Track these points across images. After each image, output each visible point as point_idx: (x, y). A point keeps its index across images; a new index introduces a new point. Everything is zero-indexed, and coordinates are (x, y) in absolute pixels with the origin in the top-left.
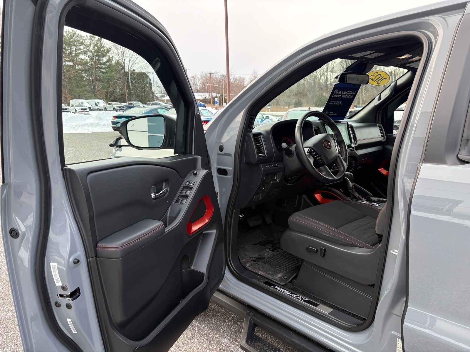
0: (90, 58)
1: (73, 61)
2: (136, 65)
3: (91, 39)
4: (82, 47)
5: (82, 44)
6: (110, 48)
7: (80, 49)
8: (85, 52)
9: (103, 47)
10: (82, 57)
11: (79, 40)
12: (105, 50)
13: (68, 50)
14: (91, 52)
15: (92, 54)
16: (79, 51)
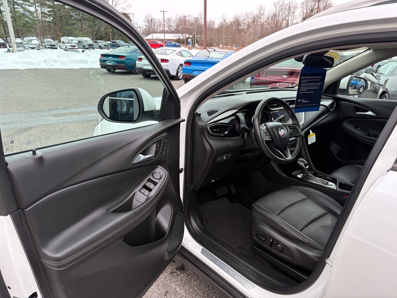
2: (118, 6)
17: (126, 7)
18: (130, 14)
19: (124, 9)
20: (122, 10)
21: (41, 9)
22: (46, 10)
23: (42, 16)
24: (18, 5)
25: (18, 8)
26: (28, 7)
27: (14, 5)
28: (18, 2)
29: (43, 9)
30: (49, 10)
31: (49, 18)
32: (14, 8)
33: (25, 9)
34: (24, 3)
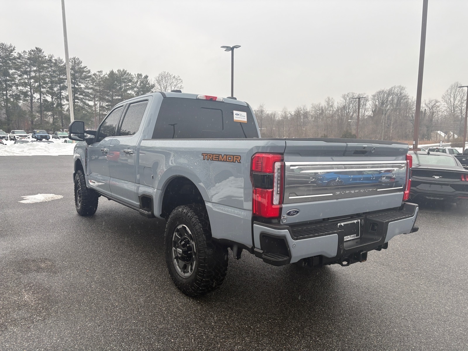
0: (136, 93)
1: (121, 96)
3: (138, 77)
4: (130, 84)
5: (130, 81)
6: (153, 85)
7: (129, 85)
8: (132, 88)
9: (149, 84)
10: (129, 92)
11: (128, 78)
12: (149, 86)
13: (118, 86)
14: (138, 88)
15: (138, 90)
16: (128, 87)
21: (100, 103)
22: (105, 104)
23: (100, 110)
24: (79, 100)
25: (78, 102)
26: (87, 102)
28: (79, 97)
29: (102, 103)
30: (108, 104)
33: (85, 103)
34: (85, 98)
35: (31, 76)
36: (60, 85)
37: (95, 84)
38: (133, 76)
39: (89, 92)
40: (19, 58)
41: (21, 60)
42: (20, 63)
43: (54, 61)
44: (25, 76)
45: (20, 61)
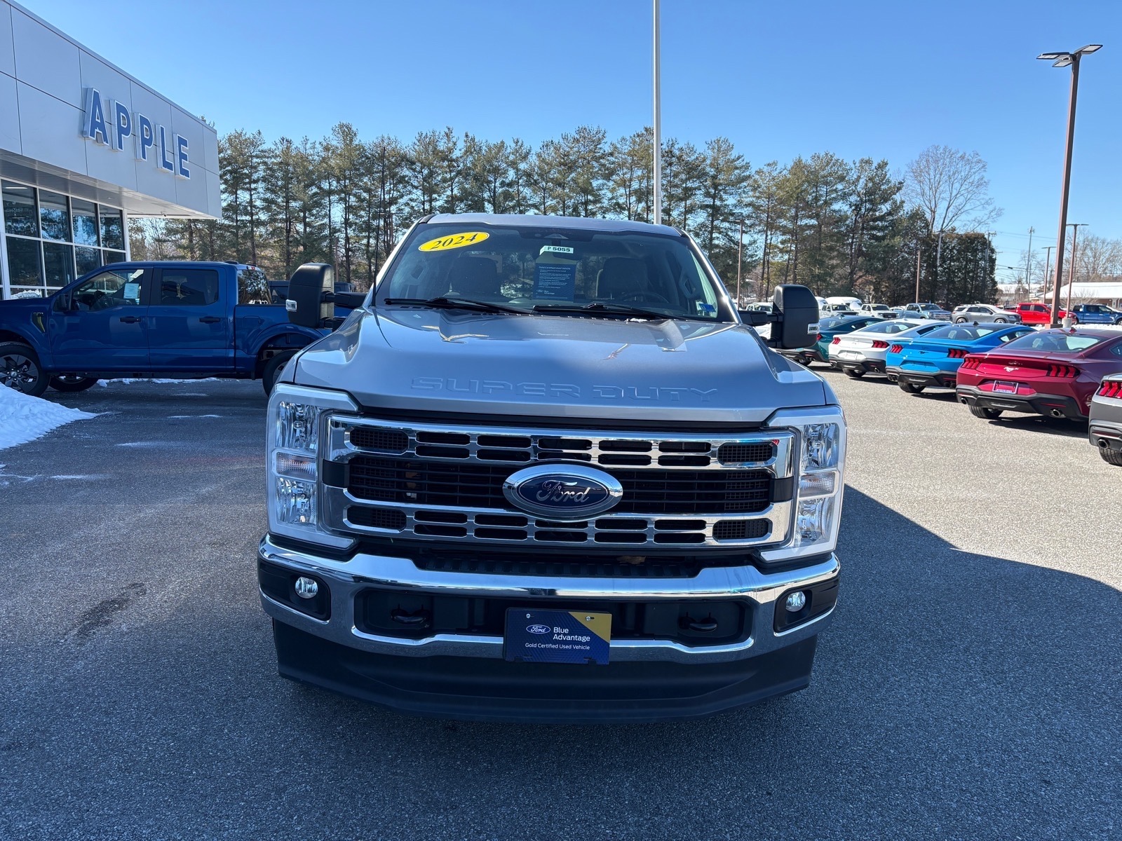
0: (853, 208)
1: (817, 216)
2: (963, 217)
3: (862, 167)
4: (840, 187)
5: (842, 179)
7: (836, 191)
8: (844, 196)
9: (888, 182)
11: (837, 172)
12: (890, 188)
13: (811, 194)
14: (858, 195)
15: (858, 199)
16: (832, 196)
17: (986, 217)
18: (991, 235)
19: (980, 223)
20: (972, 225)
21: (767, 236)
22: (777, 239)
23: (766, 254)
24: (720, 233)
25: (718, 238)
26: (737, 236)
27: (711, 233)
28: (721, 226)
29: (769, 237)
30: (781, 238)
31: (780, 255)
32: (712, 239)
33: (730, 239)
34: (733, 228)
35: (632, 189)
36: (686, 204)
37: (757, 194)
38: (848, 168)
39: (742, 214)
40: (611, 154)
41: (616, 158)
42: (613, 163)
43: (677, 153)
44: (622, 191)
45: (613, 159)
